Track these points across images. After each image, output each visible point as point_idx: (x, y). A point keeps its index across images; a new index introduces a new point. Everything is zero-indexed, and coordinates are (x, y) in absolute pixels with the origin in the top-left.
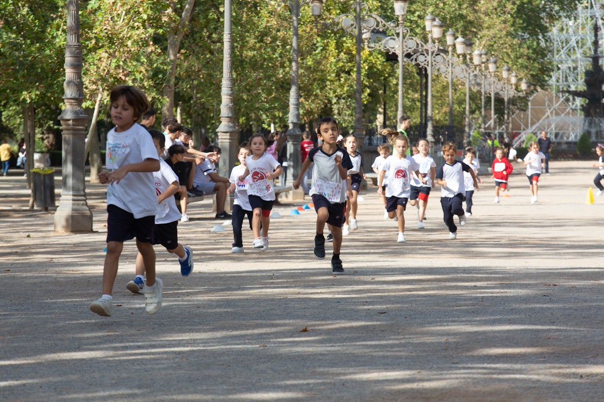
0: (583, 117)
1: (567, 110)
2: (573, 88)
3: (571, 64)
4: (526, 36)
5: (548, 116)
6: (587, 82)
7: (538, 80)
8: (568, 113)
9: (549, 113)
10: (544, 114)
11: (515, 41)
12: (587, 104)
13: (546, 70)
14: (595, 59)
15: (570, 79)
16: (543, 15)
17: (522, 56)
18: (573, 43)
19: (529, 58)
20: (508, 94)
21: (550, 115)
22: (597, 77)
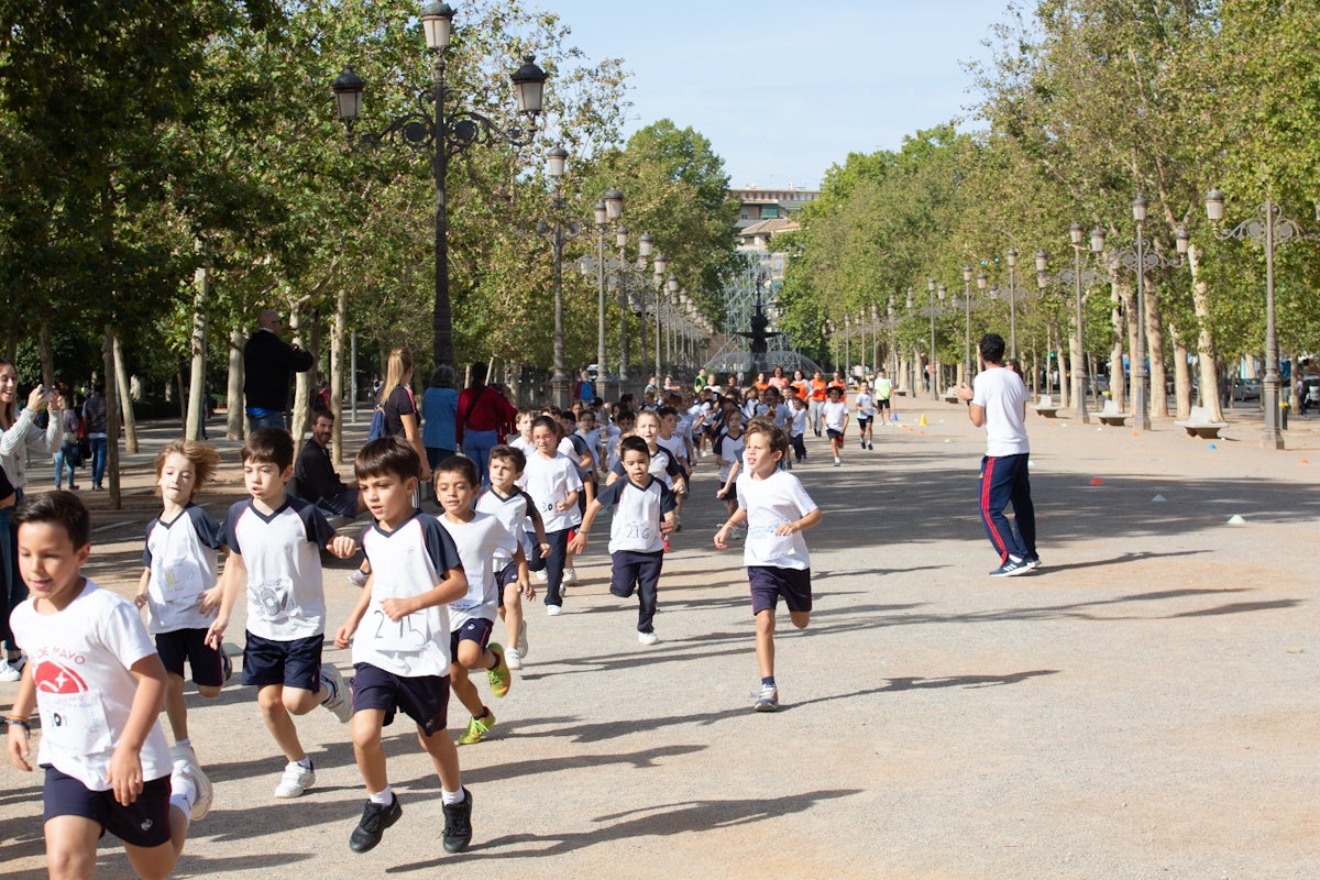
0: (749, 352)
1: (735, 348)
2: (739, 331)
3: (736, 311)
4: (707, 290)
5: (721, 354)
6: (752, 325)
7: (717, 326)
8: (736, 350)
9: (721, 349)
10: (717, 350)
11: (700, 295)
12: (754, 343)
13: (723, 317)
14: (758, 308)
15: (736, 324)
16: (719, 274)
17: (705, 305)
18: (738, 294)
19: (710, 308)
20: (695, 335)
22: (760, 321)
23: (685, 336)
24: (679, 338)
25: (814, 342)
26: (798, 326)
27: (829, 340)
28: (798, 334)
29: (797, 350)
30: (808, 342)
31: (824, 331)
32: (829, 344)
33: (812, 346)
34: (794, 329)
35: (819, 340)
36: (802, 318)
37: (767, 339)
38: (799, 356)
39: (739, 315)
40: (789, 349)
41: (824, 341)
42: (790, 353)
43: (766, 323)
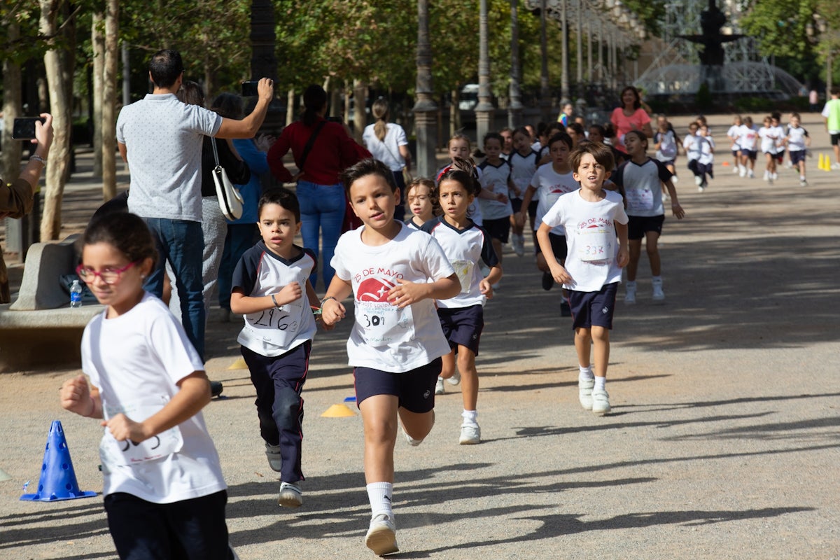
0: (698, 63)
1: (677, 58)
2: (683, 32)
3: (678, 3)
5: (656, 66)
6: (703, 25)
7: (652, 27)
8: (678, 61)
9: (657, 60)
10: (652, 62)
12: (705, 50)
13: (659, 12)
15: (679, 23)
20: (618, 41)
21: (659, 65)
22: (714, 18)
23: (604, 42)
24: (595, 45)
25: (794, 48)
26: (770, 25)
27: (816, 44)
28: (771, 37)
29: (769, 60)
30: (785, 49)
31: (809, 31)
32: (817, 50)
33: (792, 54)
34: (766, 30)
35: (802, 45)
36: (777, 12)
37: (724, 45)
38: (772, 69)
39: (682, 10)
40: (758, 59)
41: (810, 45)
42: (758, 65)
43: (723, 20)
